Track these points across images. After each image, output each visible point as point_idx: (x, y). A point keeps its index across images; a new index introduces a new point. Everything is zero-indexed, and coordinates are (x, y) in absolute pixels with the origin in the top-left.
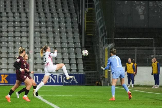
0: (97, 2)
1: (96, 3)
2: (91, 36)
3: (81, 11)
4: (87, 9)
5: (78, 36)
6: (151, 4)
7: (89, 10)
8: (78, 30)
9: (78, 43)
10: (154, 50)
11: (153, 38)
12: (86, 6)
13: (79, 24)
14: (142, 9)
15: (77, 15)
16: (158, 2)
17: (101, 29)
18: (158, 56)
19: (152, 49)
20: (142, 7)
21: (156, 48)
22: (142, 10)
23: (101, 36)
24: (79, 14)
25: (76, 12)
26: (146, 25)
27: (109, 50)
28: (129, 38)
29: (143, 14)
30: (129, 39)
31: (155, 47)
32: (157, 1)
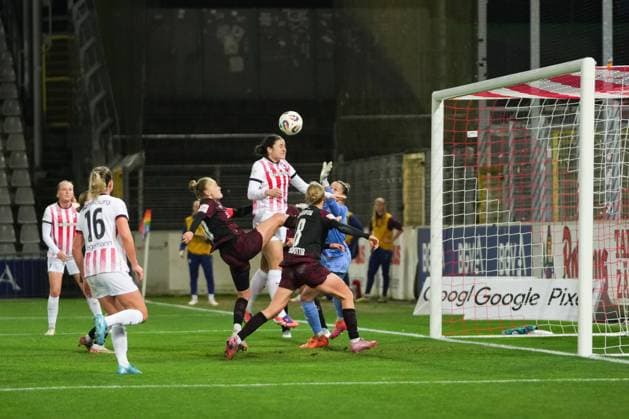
0: (82, 13)
1: (78, 18)
2: (62, 131)
3: (26, 45)
4: (49, 38)
5: (20, 130)
6: (266, 18)
7: (54, 41)
8: (18, 108)
9: (18, 155)
12: (44, 28)
13: (21, 91)
14: (237, 35)
15: (13, 57)
16: (288, 12)
17: (99, 105)
20: (235, 28)
22: (235, 38)
23: (99, 130)
24: (22, 55)
25: (10, 49)
26: (249, 91)
27: (127, 178)
28: (193, 136)
29: (241, 53)
30: (195, 139)
32: (285, 10)
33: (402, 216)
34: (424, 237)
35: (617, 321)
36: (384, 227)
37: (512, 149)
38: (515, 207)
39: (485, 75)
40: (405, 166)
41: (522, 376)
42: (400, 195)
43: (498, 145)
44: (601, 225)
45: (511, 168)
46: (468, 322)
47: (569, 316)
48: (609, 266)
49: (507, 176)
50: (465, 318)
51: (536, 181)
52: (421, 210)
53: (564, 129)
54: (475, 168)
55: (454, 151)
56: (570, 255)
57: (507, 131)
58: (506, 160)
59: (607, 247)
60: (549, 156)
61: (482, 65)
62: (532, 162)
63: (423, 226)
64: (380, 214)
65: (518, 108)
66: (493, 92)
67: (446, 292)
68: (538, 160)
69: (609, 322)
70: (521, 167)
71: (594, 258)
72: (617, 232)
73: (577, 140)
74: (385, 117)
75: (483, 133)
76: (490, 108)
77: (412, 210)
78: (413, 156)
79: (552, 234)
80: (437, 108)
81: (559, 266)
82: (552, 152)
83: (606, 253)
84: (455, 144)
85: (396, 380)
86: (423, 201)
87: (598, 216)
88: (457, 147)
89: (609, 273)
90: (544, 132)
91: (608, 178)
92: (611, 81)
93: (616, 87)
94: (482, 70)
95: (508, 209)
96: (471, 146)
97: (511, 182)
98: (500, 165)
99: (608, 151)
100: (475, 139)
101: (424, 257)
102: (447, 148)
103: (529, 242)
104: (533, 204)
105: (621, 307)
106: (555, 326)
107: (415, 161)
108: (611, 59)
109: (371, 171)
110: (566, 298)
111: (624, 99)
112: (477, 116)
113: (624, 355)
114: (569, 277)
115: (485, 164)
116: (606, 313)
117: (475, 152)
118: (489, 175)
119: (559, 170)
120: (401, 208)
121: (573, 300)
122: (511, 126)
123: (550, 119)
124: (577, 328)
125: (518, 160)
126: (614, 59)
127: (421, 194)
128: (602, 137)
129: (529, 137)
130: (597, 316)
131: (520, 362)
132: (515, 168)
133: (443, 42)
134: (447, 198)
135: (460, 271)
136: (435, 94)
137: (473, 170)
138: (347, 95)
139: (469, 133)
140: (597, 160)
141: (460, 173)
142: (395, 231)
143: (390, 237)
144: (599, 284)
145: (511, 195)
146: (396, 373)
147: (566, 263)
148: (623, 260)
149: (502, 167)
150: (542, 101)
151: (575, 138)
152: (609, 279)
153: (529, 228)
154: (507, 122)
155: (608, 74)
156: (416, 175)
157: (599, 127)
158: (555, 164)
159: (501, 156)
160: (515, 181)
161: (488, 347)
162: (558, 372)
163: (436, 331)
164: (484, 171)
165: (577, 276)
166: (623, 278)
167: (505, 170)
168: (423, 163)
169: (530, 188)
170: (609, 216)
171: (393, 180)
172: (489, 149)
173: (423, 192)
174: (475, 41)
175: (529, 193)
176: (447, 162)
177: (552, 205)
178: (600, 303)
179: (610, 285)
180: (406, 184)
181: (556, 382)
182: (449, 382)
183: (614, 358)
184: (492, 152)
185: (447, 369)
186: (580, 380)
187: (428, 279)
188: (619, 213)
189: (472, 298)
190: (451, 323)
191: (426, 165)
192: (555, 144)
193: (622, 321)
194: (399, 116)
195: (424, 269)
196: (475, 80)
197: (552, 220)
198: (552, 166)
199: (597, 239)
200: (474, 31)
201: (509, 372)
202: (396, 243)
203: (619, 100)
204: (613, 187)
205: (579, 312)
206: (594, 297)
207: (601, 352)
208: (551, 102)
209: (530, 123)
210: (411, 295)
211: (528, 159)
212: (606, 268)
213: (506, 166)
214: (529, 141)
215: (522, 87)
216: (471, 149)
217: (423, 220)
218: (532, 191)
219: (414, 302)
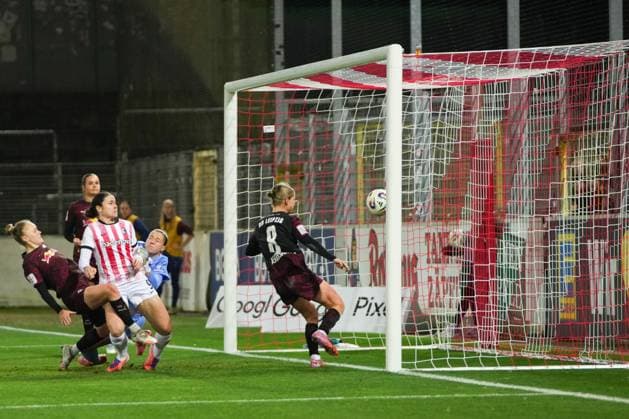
10: (58, 176)
11: (51, 131)
14: (9, 21)
18: (71, 195)
19: (50, 172)
20: (7, 14)
21: (63, 167)
22: (7, 25)
26: (23, 83)
29: (13, 41)
31: (59, 161)
33: (192, 219)
34: (217, 242)
35: (428, 333)
36: (174, 232)
37: (312, 145)
38: (316, 209)
39: (283, 64)
40: (195, 163)
41: (325, 393)
42: (190, 197)
43: (297, 141)
44: (410, 229)
45: (311, 167)
46: (266, 334)
47: (376, 328)
48: (419, 272)
49: (307, 175)
50: (263, 331)
51: (339, 180)
52: (213, 213)
53: (369, 123)
54: (273, 167)
55: (250, 147)
56: (377, 261)
57: (307, 126)
58: (306, 158)
59: (417, 252)
60: (353, 152)
61: (278, 53)
62: (334, 159)
63: (216, 231)
64: (169, 217)
65: (319, 100)
66: (290, 83)
67: (240, 302)
68: (341, 158)
69: (421, 334)
70: (322, 166)
71: (403, 264)
72: (428, 235)
73: (383, 134)
74: (173, 110)
75: (281, 128)
76: (287, 100)
77: (203, 213)
78: (205, 154)
79: (357, 238)
80: (230, 100)
81: (364, 273)
82: (357, 148)
83: (415, 258)
84: (251, 140)
85: (186, 399)
86: (216, 202)
87: (407, 218)
88: (252, 143)
89: (419, 280)
90: (347, 127)
91: (417, 177)
92: (420, 70)
93: (425, 76)
94: (279, 59)
95: (309, 210)
96: (269, 142)
97: (312, 181)
98: (299, 162)
99: (417, 147)
100: (272, 135)
101: (218, 265)
102: (241, 144)
103: (332, 247)
104: (336, 206)
105: (433, 317)
106: (361, 338)
107: (207, 159)
108: (420, 46)
109: (159, 171)
110: (373, 308)
111: (434, 90)
112: (274, 109)
113: (436, 369)
114: (376, 285)
115: (283, 162)
116: (417, 324)
117: (273, 148)
118: (287, 173)
119: (365, 168)
120: (192, 211)
121: (380, 309)
122: (311, 120)
123: (353, 112)
124: (384, 340)
125: (318, 158)
126: (423, 46)
127: (213, 196)
128: (410, 131)
129: (331, 132)
130: (407, 327)
131: (323, 379)
132: (316, 165)
133: (236, 29)
134: (242, 199)
135: (257, 279)
136: (228, 85)
137: (270, 168)
138: (131, 87)
139: (265, 127)
140: (405, 156)
141: (256, 172)
142: (185, 236)
143: (179, 243)
144: (409, 292)
145: (312, 196)
146: (187, 391)
147: (373, 269)
148: (435, 265)
149: (302, 165)
150: (344, 92)
151: (381, 133)
152: (420, 288)
153: (332, 232)
154: (306, 116)
155: (417, 62)
156: (208, 174)
157: (407, 121)
158: (360, 161)
159: (300, 153)
160: (316, 180)
161: (288, 362)
162: (364, 389)
163: (231, 346)
164: (282, 169)
165: (384, 284)
166: (434, 286)
167: (305, 168)
168: (215, 162)
169: (333, 188)
170: (419, 218)
171: (183, 180)
172: (287, 145)
173: (216, 192)
174: (272, 26)
175: (332, 194)
176: (242, 159)
177: (357, 206)
178: (410, 314)
179: (420, 293)
180: (197, 184)
181: (363, 400)
182: (244, 401)
183: (425, 373)
184: (291, 148)
185: (243, 387)
186: (388, 397)
187: (222, 288)
188: (430, 215)
189: (270, 309)
190: (247, 336)
191: (219, 163)
192: (359, 138)
193: (434, 332)
194: (189, 110)
195: (218, 278)
196: (271, 70)
197: (357, 223)
198: (356, 163)
199: (405, 243)
200: (270, 16)
201: (309, 389)
202: (186, 249)
203: (429, 90)
204: (423, 187)
205: (386, 323)
206: (402, 307)
207: (411, 366)
208: (355, 93)
209: (332, 116)
210: (203, 306)
211: (330, 156)
212: (416, 274)
213: (306, 163)
214: (331, 137)
215: (323, 77)
216: (268, 145)
217: (216, 224)
218: (335, 192)
219: (207, 313)
